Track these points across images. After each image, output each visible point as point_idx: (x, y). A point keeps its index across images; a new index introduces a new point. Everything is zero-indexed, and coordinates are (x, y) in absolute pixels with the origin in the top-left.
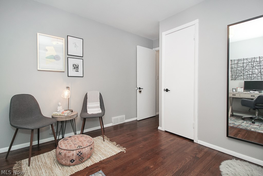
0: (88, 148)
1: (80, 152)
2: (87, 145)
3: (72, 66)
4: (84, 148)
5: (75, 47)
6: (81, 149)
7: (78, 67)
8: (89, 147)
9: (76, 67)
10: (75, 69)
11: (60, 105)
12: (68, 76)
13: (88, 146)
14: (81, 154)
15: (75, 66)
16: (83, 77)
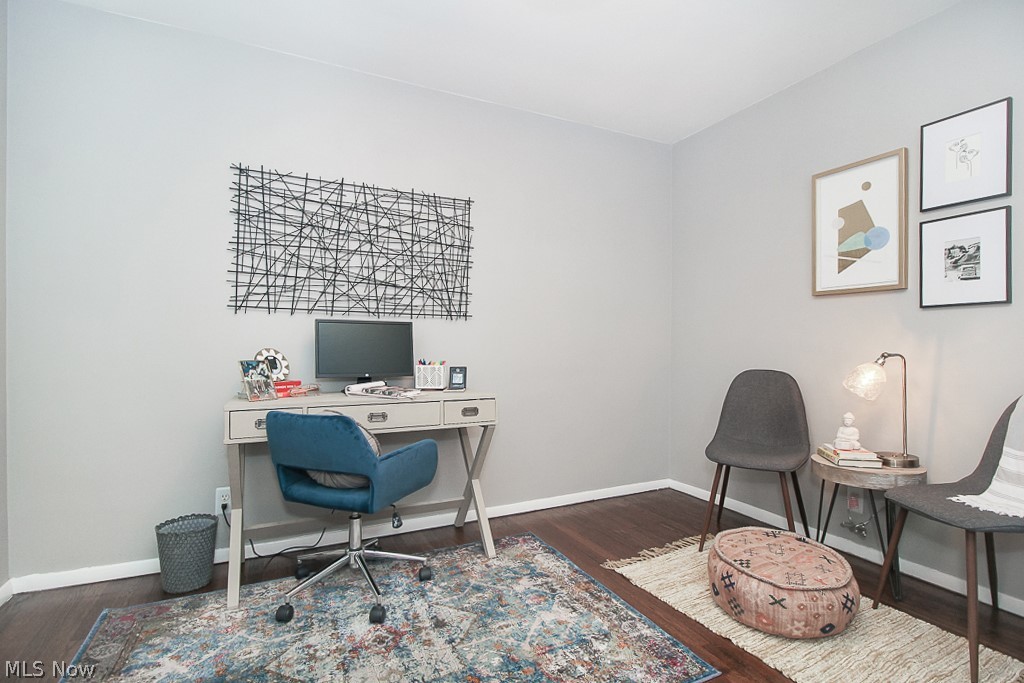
0: (758, 587)
1: (729, 576)
2: (769, 577)
3: (943, 256)
4: (747, 574)
5: (963, 159)
6: (739, 571)
7: (974, 258)
8: (770, 590)
9: (964, 259)
10: (956, 267)
11: (848, 422)
12: (921, 306)
13: (765, 582)
14: (732, 584)
15: (957, 253)
16: (1009, 301)
